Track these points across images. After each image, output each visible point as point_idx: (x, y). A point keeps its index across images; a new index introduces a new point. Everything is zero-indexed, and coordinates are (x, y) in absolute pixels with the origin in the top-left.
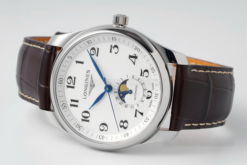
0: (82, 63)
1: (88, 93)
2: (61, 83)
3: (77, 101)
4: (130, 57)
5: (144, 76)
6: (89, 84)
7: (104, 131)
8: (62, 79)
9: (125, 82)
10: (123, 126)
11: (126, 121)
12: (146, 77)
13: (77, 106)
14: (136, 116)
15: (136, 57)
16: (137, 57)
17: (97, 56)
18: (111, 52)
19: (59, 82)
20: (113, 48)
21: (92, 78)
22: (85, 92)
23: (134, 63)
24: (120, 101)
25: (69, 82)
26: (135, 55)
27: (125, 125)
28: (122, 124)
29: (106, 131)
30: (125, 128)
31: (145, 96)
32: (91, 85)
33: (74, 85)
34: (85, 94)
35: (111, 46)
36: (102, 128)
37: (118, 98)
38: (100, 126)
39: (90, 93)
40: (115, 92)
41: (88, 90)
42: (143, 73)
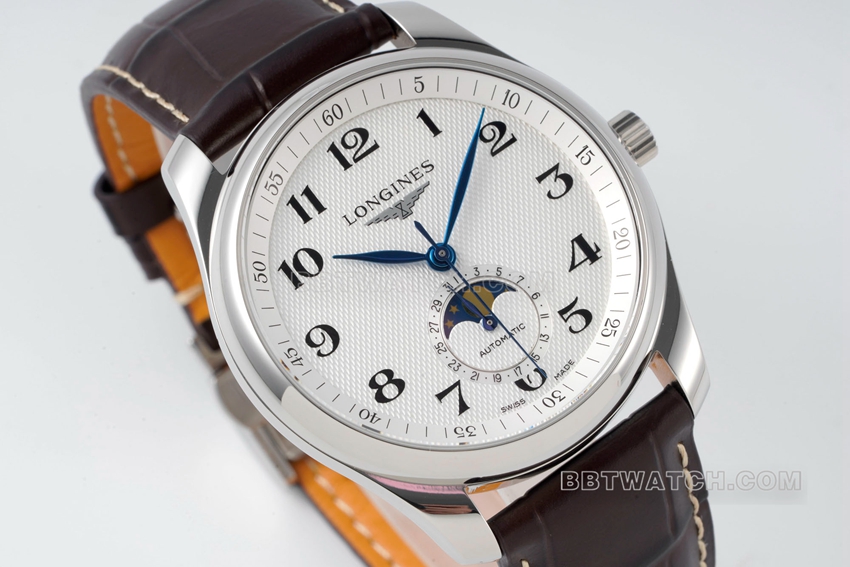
0: (435, 131)
1: (371, 215)
2: (329, 121)
3: (320, 208)
4: (580, 241)
5: (566, 321)
6: (397, 198)
7: (315, 350)
8: (338, 114)
9: (497, 288)
10: (380, 388)
11: (400, 385)
12: (571, 329)
13: (306, 218)
14: (440, 396)
15: (592, 255)
16: (597, 258)
17: (493, 154)
18: (540, 179)
19: (326, 114)
20: (557, 177)
21: (421, 190)
22: (366, 205)
23: (573, 267)
24: (438, 318)
25: (350, 141)
26: (598, 250)
27: (390, 391)
28: (382, 379)
29: (319, 354)
30: (380, 398)
31: (518, 371)
32: (399, 205)
33: (356, 161)
34: (361, 212)
35: (556, 167)
36: (316, 337)
37: (438, 307)
38: (317, 327)
39: (378, 220)
40: (447, 286)
41: (378, 210)
42: (574, 310)
